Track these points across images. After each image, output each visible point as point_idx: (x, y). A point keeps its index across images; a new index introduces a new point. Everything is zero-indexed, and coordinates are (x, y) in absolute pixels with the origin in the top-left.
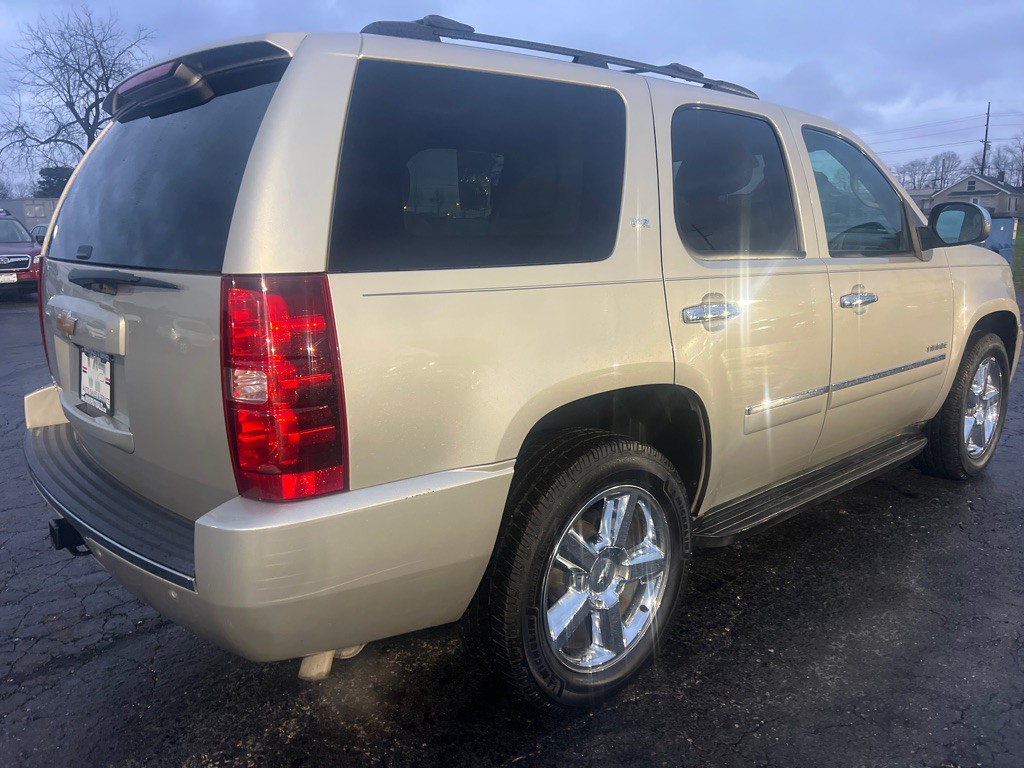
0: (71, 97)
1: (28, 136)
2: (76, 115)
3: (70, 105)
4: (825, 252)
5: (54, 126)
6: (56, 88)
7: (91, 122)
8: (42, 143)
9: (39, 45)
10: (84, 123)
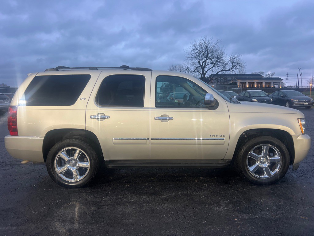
0: (199, 60)
1: (189, 71)
2: (200, 64)
3: (199, 62)
4: (153, 105)
5: (195, 68)
6: (196, 58)
7: (204, 66)
8: (192, 72)
9: (194, 47)
10: (202, 66)
